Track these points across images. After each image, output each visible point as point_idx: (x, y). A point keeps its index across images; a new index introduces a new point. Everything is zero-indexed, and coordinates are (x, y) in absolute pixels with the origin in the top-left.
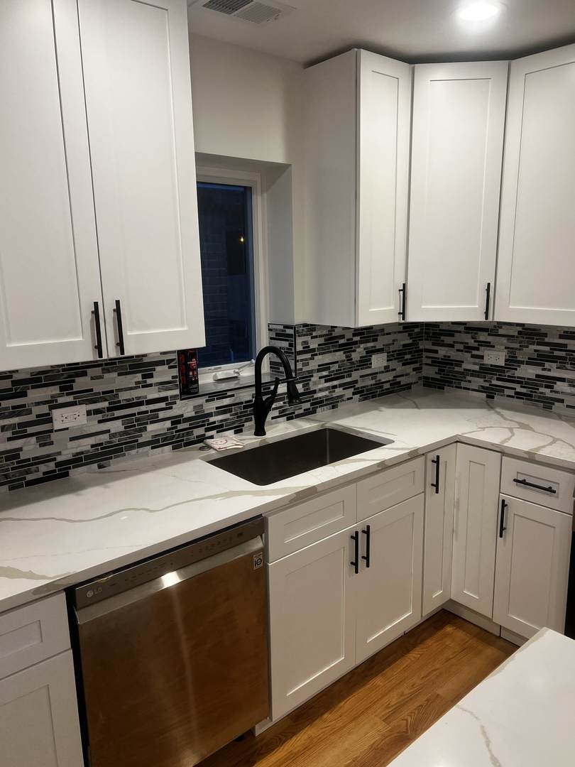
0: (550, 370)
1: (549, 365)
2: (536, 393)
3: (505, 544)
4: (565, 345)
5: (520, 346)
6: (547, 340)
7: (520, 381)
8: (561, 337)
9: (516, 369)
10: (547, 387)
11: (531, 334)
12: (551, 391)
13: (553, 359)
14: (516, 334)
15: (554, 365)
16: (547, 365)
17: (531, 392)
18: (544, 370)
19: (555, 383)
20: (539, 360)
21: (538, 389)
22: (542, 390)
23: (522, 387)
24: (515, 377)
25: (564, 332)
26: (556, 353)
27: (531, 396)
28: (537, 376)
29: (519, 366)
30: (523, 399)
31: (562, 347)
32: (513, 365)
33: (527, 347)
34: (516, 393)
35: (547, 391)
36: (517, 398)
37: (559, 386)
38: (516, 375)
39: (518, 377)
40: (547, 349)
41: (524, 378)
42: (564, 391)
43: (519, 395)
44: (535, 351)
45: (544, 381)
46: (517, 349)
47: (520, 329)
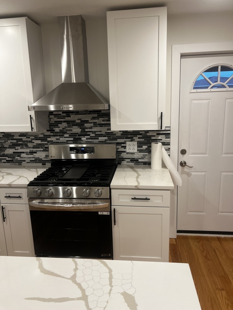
0: (18, 150)
1: (17, 147)
2: (14, 159)
3: (7, 224)
4: (22, 139)
5: (5, 141)
6: (14, 138)
7: (7, 156)
8: (20, 136)
9: (5, 151)
10: (18, 156)
11: (8, 136)
12: (20, 158)
13: (18, 145)
14: (2, 136)
15: (19, 147)
16: (17, 148)
17: (12, 159)
18: (16, 150)
19: (21, 154)
20: (13, 146)
21: (15, 158)
22: (16, 158)
23: (8, 158)
24: (5, 154)
25: (20, 134)
26: (19, 143)
27: (13, 161)
28: (14, 152)
29: (6, 150)
30: (10, 162)
31: (21, 140)
32: (3, 149)
33: (7, 141)
34: (7, 161)
35: (18, 158)
36: (7, 162)
37: (23, 155)
38: (5, 153)
39: (6, 154)
40: (15, 141)
41: (9, 154)
42: (25, 157)
43: (8, 161)
44: (11, 142)
45: (17, 154)
46: (3, 143)
47: (3, 134)
